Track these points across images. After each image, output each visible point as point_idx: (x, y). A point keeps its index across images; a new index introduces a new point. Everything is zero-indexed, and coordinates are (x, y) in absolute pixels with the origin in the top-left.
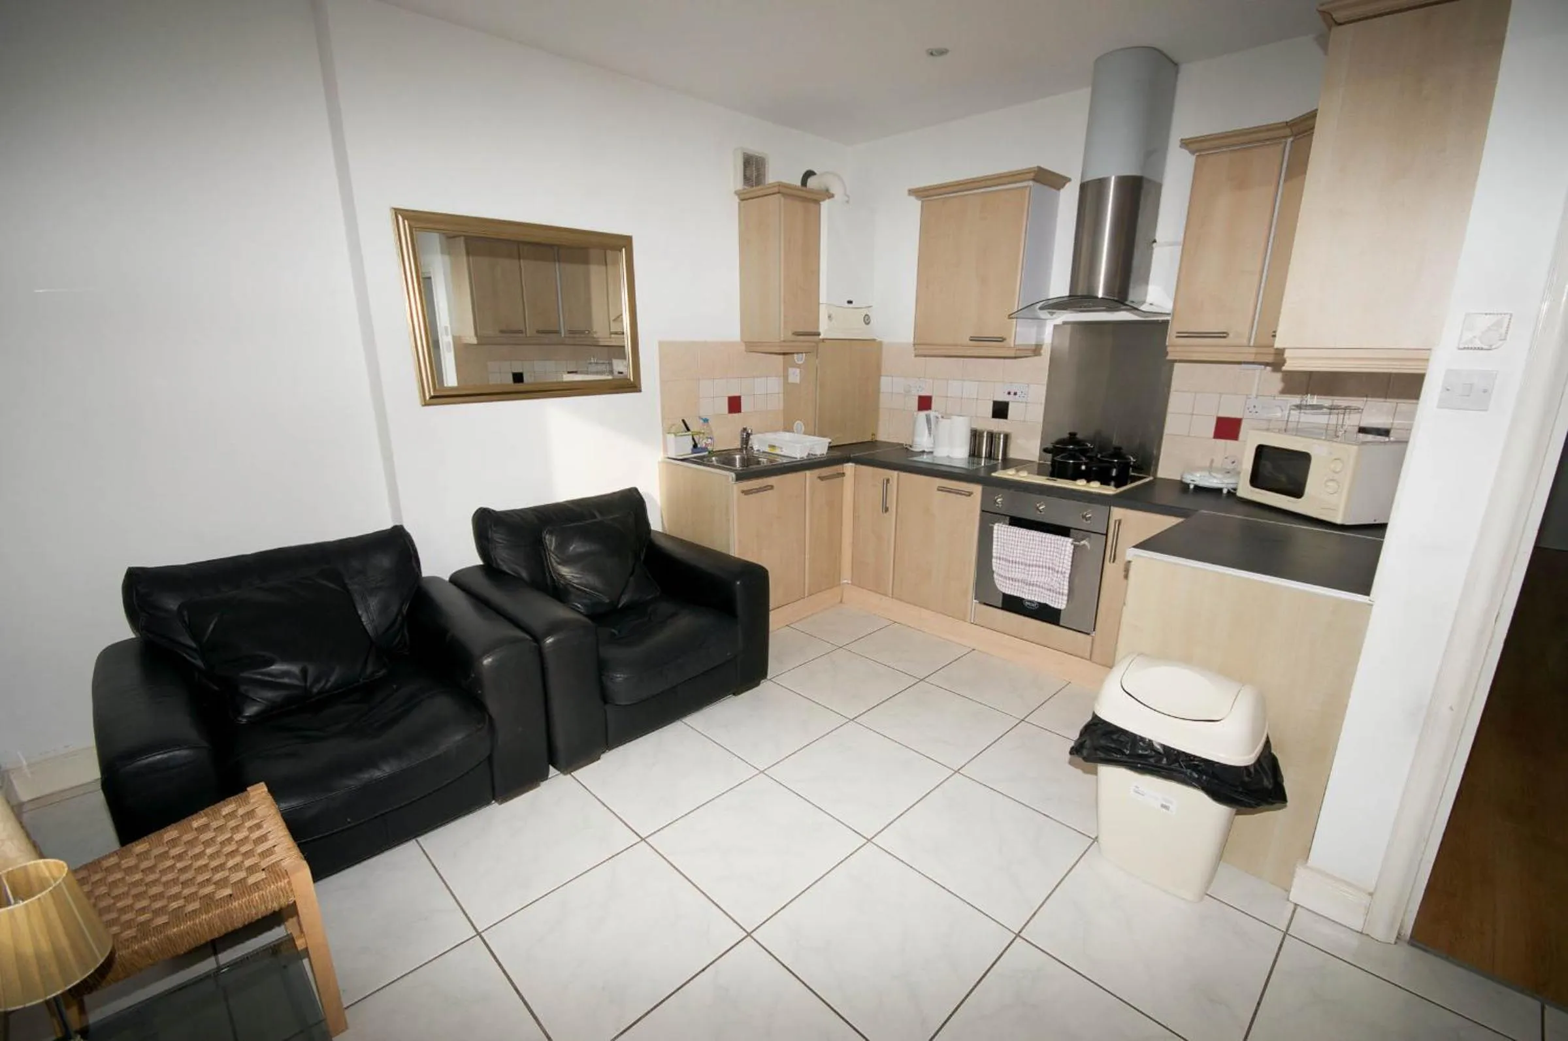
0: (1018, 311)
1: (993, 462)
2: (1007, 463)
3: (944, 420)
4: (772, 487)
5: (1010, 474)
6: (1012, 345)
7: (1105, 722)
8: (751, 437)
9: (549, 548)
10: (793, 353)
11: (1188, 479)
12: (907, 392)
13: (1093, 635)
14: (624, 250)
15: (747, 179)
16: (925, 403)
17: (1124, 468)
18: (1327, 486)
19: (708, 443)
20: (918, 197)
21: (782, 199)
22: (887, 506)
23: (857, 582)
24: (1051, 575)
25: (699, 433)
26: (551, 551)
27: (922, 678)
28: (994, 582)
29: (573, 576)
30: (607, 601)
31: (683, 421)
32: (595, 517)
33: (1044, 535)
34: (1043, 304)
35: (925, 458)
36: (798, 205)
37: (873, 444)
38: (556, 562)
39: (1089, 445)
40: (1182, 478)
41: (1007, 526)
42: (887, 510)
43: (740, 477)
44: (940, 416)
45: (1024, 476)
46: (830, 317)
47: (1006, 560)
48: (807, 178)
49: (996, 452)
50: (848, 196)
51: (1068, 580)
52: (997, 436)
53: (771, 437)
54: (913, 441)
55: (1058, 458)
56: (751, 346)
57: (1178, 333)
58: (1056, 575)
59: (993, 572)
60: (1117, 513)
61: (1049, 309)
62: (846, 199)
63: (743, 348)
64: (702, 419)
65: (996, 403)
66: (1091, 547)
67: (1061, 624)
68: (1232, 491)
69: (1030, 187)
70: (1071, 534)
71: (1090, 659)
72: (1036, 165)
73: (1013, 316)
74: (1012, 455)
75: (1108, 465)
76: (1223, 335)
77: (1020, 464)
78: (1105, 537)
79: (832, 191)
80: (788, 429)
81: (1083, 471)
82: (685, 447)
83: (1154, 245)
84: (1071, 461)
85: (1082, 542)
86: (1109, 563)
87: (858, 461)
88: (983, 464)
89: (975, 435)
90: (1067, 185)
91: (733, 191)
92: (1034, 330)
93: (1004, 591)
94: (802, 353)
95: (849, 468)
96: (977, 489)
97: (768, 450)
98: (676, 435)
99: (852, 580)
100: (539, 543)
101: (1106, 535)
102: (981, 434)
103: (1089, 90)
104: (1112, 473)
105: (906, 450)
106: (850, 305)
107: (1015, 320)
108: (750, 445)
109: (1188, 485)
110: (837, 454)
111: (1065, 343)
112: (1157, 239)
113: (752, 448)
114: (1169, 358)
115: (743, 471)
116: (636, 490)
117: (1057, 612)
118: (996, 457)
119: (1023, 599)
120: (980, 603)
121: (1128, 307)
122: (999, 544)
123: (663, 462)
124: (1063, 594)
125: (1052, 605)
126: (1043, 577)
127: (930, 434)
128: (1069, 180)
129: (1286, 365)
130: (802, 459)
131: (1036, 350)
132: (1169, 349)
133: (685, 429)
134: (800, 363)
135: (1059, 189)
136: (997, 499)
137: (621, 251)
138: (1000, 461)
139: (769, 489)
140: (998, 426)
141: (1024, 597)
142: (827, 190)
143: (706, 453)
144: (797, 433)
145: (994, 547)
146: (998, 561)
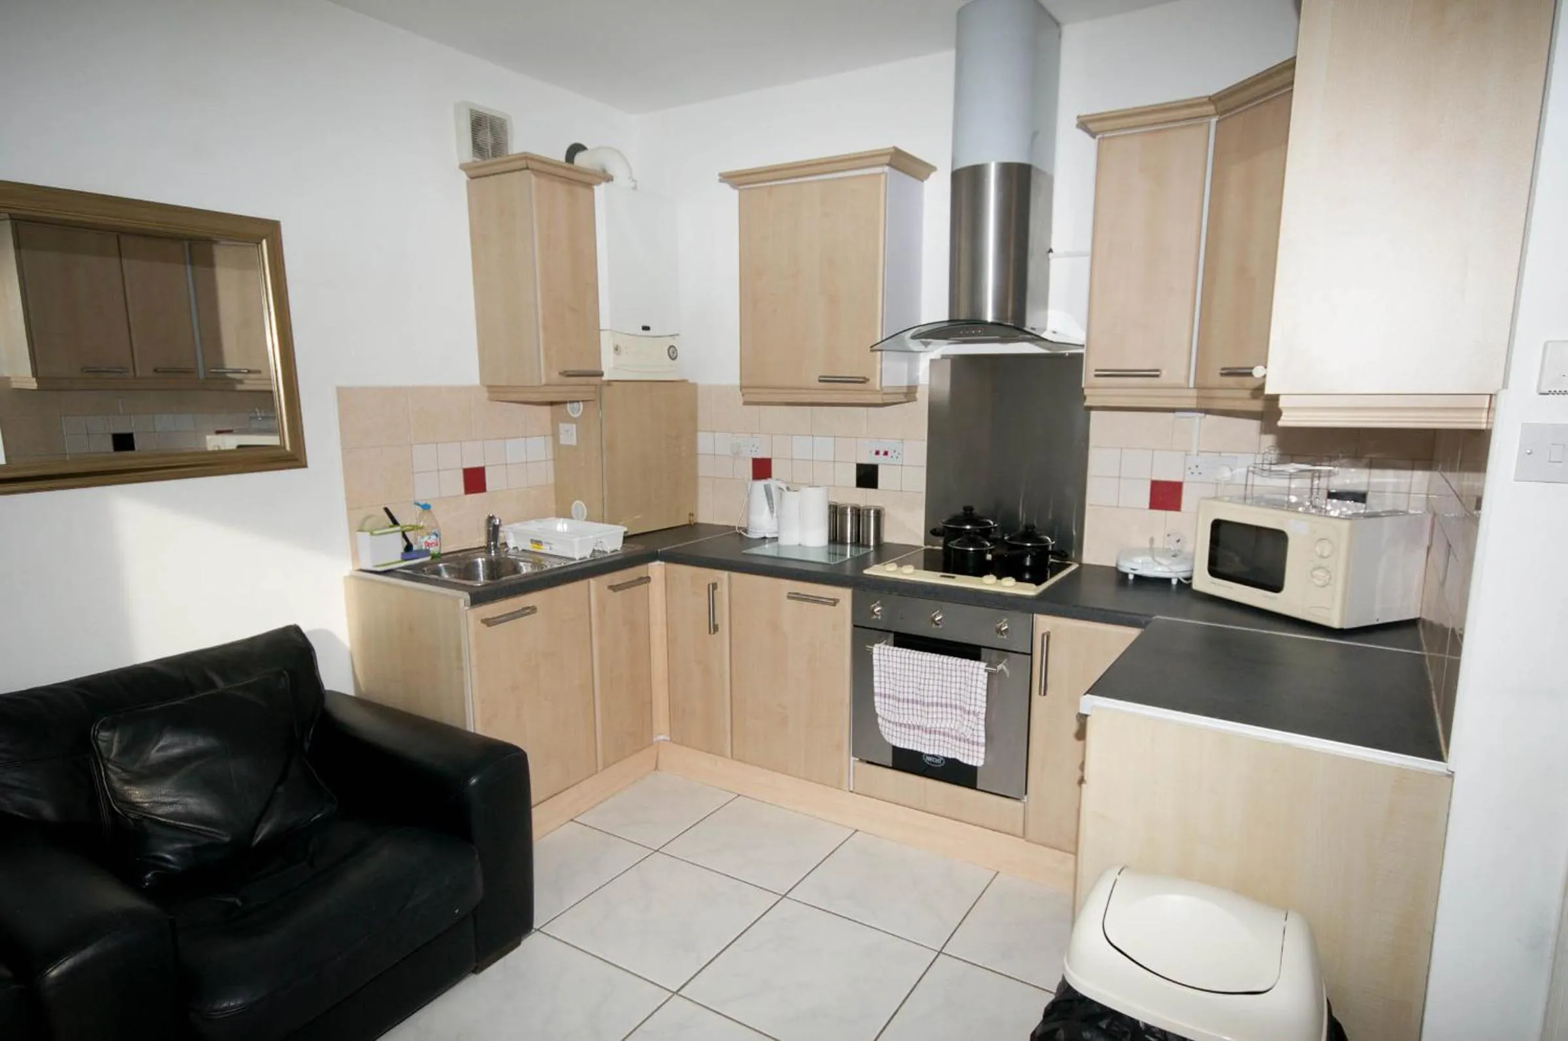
0: (883, 341)
1: (862, 551)
2: (883, 552)
3: (789, 493)
4: (533, 610)
5: (888, 571)
6: (878, 388)
7: (1084, 1000)
8: (501, 529)
9: (105, 756)
10: (565, 403)
11: (1126, 567)
12: (736, 455)
13: (1025, 800)
14: (264, 242)
15: (478, 148)
16: (762, 469)
17: (1042, 552)
18: (1313, 576)
19: (429, 541)
20: (735, 186)
21: (533, 177)
22: (716, 623)
23: (679, 739)
24: (959, 718)
25: (415, 528)
26: (108, 760)
27: (783, 893)
28: (879, 731)
29: (154, 802)
30: (227, 839)
31: (387, 510)
32: (213, 685)
33: (945, 659)
34: (917, 331)
35: (767, 550)
36: (560, 189)
37: (692, 528)
38: (121, 780)
39: (991, 522)
40: (1117, 564)
41: (892, 648)
42: (716, 628)
43: (478, 598)
44: (784, 486)
45: (910, 573)
46: (616, 349)
47: (894, 698)
48: (575, 153)
49: (865, 536)
50: (634, 181)
51: (983, 723)
52: (865, 513)
53: (534, 527)
54: (748, 525)
55: (953, 544)
56: (498, 392)
57: (1097, 370)
58: (966, 716)
59: (876, 715)
60: (1044, 623)
61: (921, 338)
62: (633, 184)
63: (485, 395)
64: (418, 504)
65: (860, 467)
66: (1010, 675)
67: (978, 787)
68: (1185, 581)
69: (886, 174)
70: (983, 657)
71: (1024, 836)
72: (891, 146)
73: (875, 348)
74: (888, 537)
75: (1018, 552)
76: (1154, 374)
77: (900, 553)
78: (1029, 657)
79: (611, 172)
80: (564, 513)
81: (989, 561)
82: (391, 551)
83: (1051, 254)
84: (971, 549)
85: (1000, 667)
86: (1038, 696)
87: (670, 558)
88: (848, 556)
89: (835, 512)
90: (933, 175)
91: (458, 164)
92: (905, 366)
93: (894, 744)
94: (578, 402)
95: (656, 568)
96: (845, 595)
97: (530, 547)
98: (372, 534)
99: (670, 735)
100: (84, 746)
101: (1031, 654)
102: (843, 511)
103: (951, 54)
104: (1025, 562)
105: (739, 536)
106: (646, 333)
107: (879, 353)
108: (501, 541)
109: (1126, 575)
110: (638, 548)
111: (945, 385)
112: (1053, 247)
113: (505, 544)
114: (1087, 403)
115: (488, 587)
116: (296, 629)
117: (973, 770)
118: (865, 543)
119: (921, 754)
120: (861, 760)
121: (1029, 336)
122: (883, 674)
123: (351, 576)
124: (978, 744)
125: (965, 761)
126: (949, 721)
127: (772, 511)
128: (933, 169)
129: (1282, 418)
130: (583, 561)
131: (910, 394)
132: (1086, 392)
133: (391, 523)
134: (576, 416)
135: (922, 181)
136: (875, 607)
137: (259, 243)
138: (872, 549)
139: (528, 614)
140: (865, 498)
141: (923, 751)
142: (604, 171)
143: (428, 559)
144: (578, 519)
145: (876, 679)
146: (883, 700)
